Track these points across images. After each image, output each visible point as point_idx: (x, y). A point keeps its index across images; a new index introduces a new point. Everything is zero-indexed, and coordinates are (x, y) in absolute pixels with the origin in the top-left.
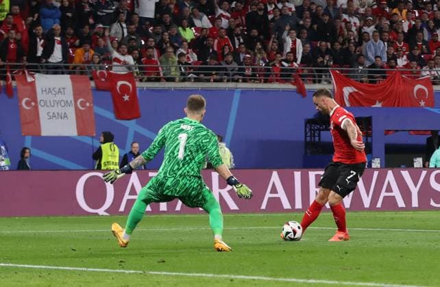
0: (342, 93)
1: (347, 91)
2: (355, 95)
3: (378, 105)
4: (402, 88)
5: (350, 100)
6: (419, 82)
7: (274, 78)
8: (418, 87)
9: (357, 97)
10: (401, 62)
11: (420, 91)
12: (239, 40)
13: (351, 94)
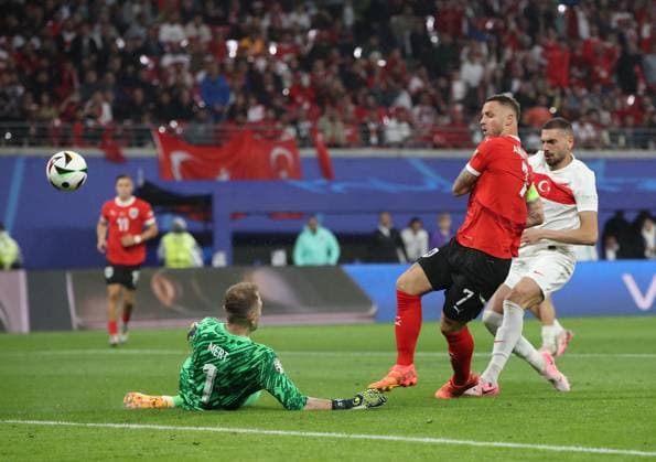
1: (178, 157)
3: (224, 176)
4: (254, 152)
5: (181, 172)
8: (277, 152)
11: (281, 158)
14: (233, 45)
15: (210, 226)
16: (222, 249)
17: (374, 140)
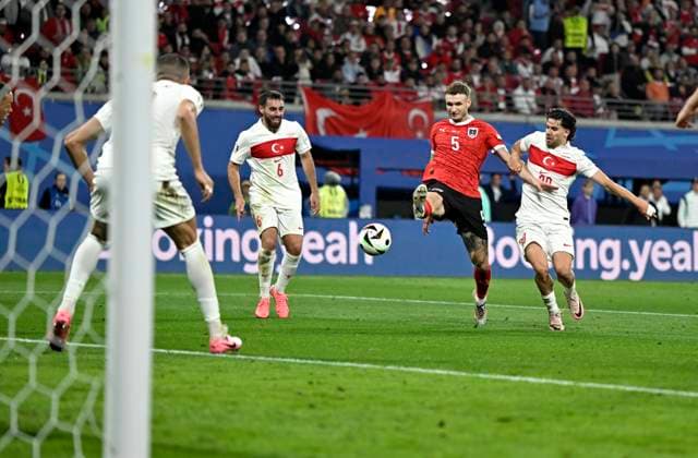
0: (315, 117)
1: (323, 114)
2: (332, 120)
3: (362, 135)
4: (394, 112)
5: (326, 127)
6: (416, 106)
7: (227, 93)
8: (414, 112)
9: (335, 123)
10: (391, 77)
11: (418, 119)
12: (183, 40)
13: (327, 120)
14: (372, 10)
15: (356, 181)
16: (368, 203)
17: (502, 105)
